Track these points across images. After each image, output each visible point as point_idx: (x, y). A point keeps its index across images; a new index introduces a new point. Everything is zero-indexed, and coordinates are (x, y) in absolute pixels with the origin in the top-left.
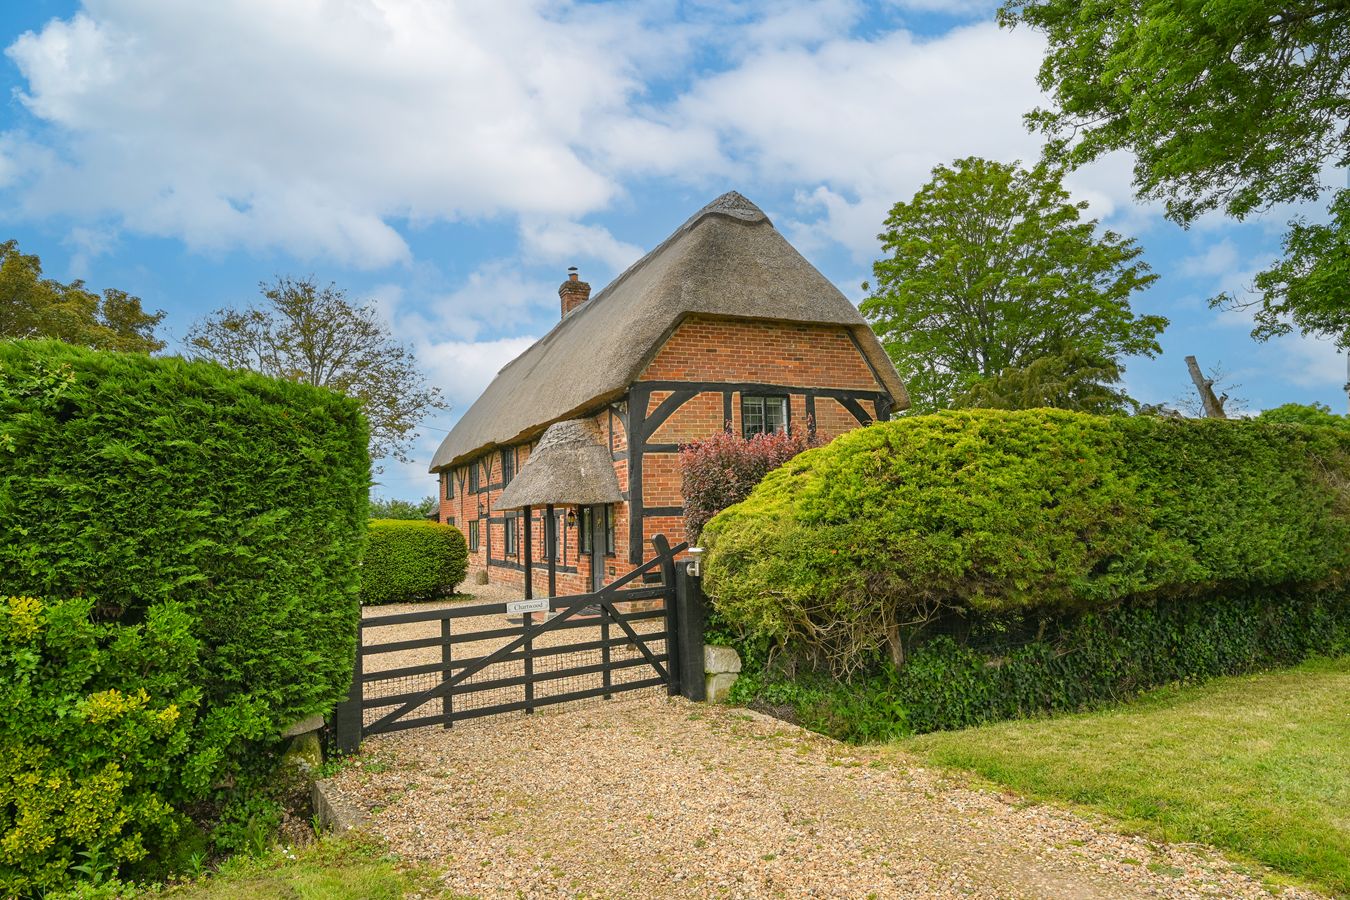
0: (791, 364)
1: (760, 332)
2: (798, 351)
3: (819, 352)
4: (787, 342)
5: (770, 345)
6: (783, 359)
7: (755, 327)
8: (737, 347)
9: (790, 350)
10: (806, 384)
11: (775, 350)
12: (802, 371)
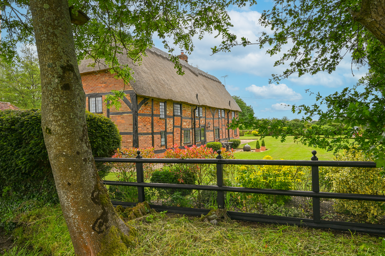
0: (103, 85)
1: (94, 76)
2: (105, 80)
3: (112, 79)
4: (101, 78)
5: (97, 80)
6: (101, 84)
7: (92, 75)
8: (88, 83)
9: (102, 80)
10: (108, 91)
11: (98, 81)
12: (106, 87)
